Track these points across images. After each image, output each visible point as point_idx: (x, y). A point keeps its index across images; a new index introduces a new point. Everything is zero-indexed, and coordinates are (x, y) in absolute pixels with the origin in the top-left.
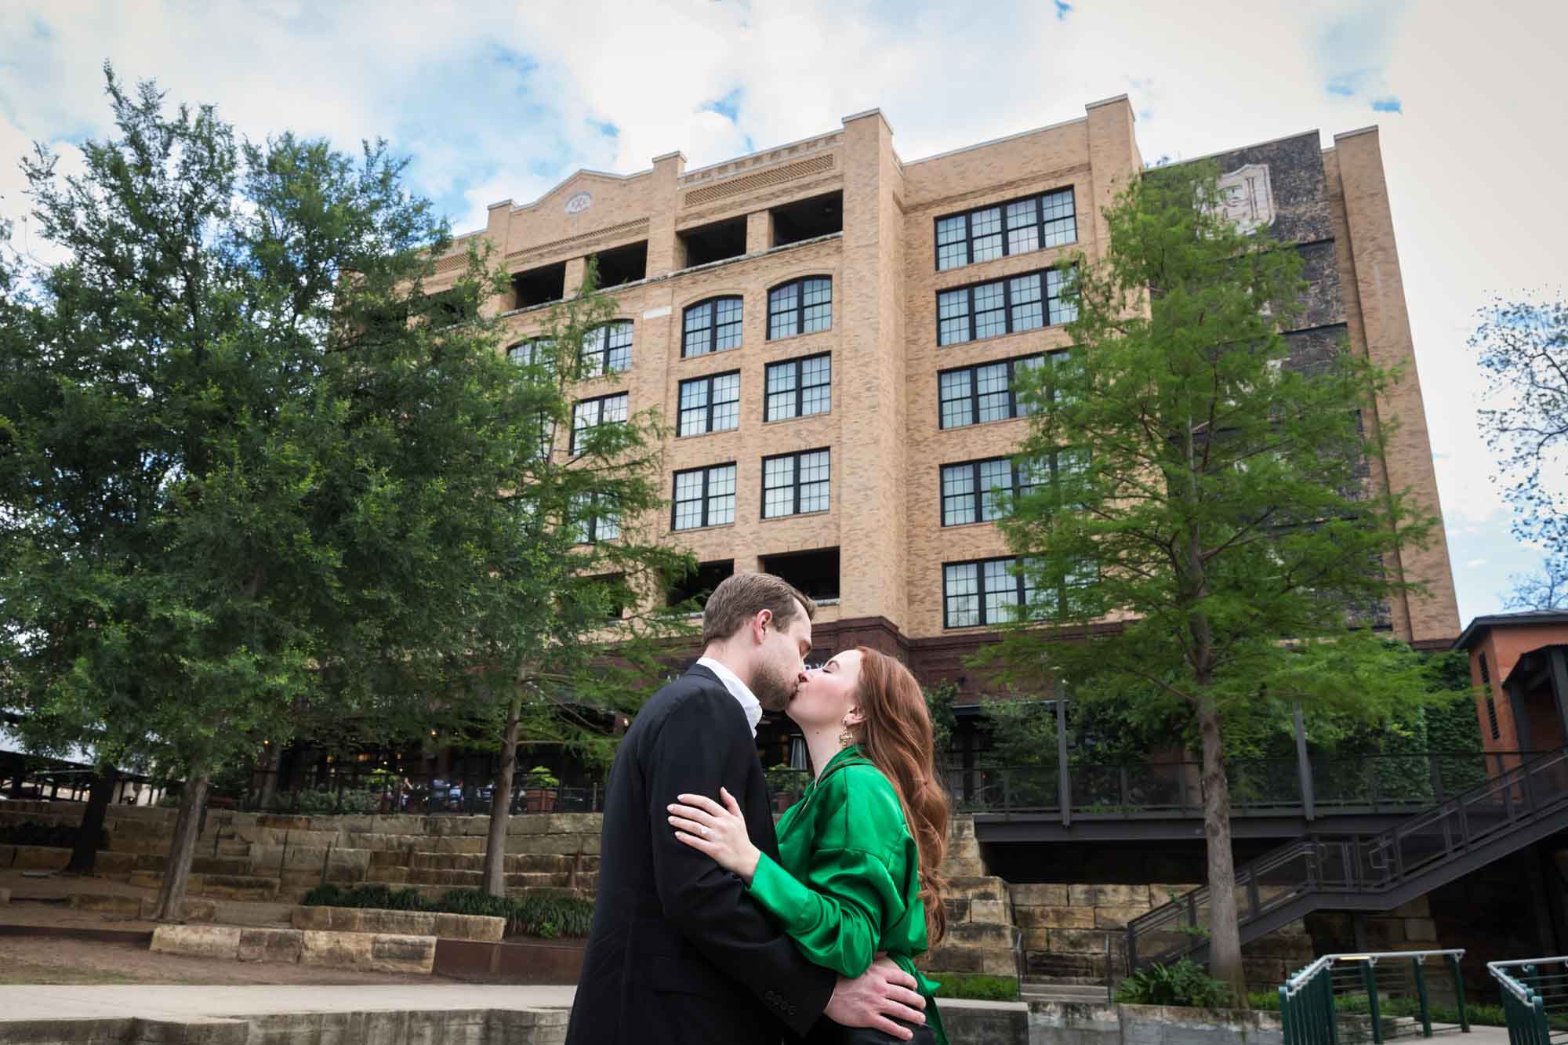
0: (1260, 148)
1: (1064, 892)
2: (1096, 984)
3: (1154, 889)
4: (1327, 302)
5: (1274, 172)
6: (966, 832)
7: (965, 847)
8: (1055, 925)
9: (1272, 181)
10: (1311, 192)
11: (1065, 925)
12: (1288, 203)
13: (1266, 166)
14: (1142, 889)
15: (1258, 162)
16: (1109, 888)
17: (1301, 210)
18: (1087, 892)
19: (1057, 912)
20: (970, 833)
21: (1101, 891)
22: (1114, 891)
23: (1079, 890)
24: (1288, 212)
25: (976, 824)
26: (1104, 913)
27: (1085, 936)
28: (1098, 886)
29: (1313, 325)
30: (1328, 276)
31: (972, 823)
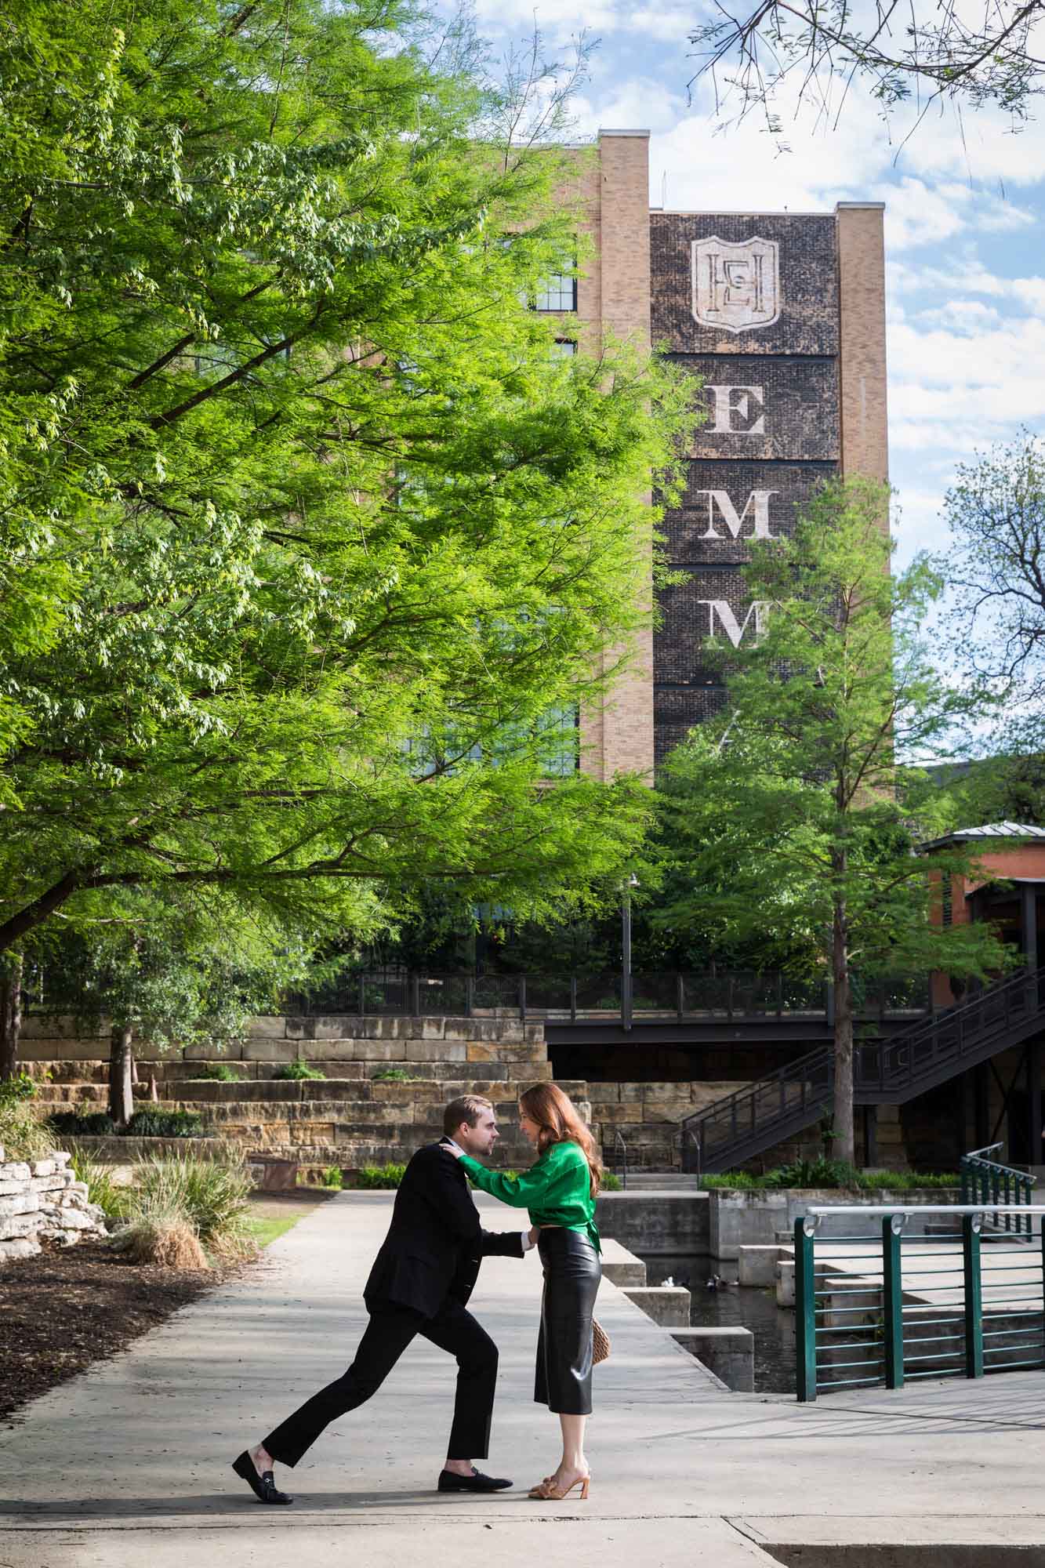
0: (774, 219)
1: (616, 1090)
2: (644, 1171)
3: (695, 1086)
4: (823, 432)
5: (785, 255)
6: (537, 1036)
7: (537, 1051)
8: (608, 1121)
9: (781, 267)
10: (820, 291)
11: (617, 1119)
12: (795, 299)
13: (776, 244)
14: (685, 1086)
15: (768, 237)
16: (656, 1085)
17: (808, 312)
18: (636, 1090)
19: (610, 1108)
20: (540, 1037)
21: (650, 1089)
22: (661, 1088)
23: (630, 1088)
24: (794, 310)
25: (546, 1028)
26: (652, 1109)
27: (636, 1129)
28: (646, 1084)
29: (806, 457)
30: (827, 401)
31: (542, 1027)
